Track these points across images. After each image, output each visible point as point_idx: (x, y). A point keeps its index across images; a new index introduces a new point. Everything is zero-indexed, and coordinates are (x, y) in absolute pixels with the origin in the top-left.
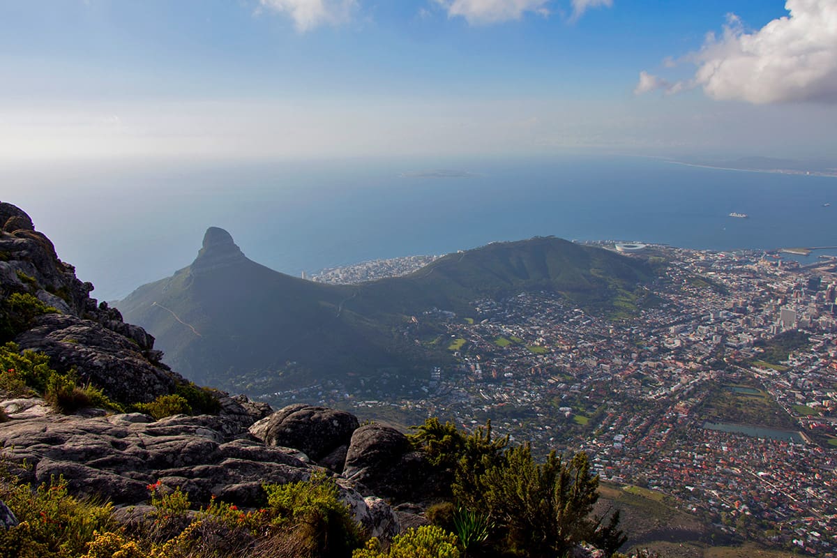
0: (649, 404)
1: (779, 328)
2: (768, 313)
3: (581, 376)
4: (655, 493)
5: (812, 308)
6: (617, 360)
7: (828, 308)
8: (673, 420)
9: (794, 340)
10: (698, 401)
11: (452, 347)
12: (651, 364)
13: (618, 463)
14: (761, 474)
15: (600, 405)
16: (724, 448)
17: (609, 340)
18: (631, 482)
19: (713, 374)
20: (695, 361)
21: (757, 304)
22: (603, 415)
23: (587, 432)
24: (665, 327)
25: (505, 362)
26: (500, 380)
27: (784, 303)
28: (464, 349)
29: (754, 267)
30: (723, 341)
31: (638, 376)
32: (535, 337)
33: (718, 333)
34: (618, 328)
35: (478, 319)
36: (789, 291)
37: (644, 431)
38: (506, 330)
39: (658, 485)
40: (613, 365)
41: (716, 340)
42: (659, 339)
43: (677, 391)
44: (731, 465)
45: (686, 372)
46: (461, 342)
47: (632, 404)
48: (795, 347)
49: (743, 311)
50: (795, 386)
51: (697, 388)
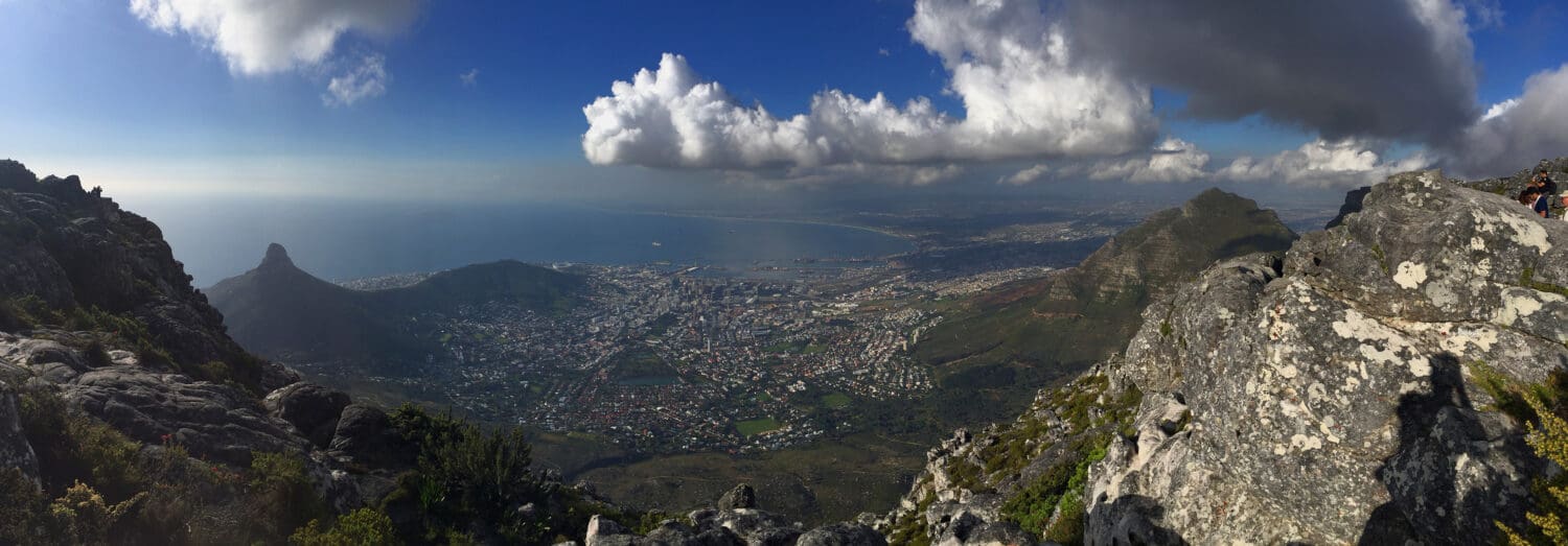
0: (582, 373)
1: (659, 313)
2: (651, 303)
3: (534, 358)
4: (590, 435)
5: (676, 298)
6: (558, 345)
7: (685, 297)
8: (598, 382)
9: (668, 320)
10: (614, 367)
11: (442, 340)
12: (581, 345)
13: (563, 417)
14: (659, 408)
15: (548, 377)
16: (633, 396)
17: (552, 332)
18: (572, 430)
19: (621, 348)
20: (610, 340)
21: (645, 298)
22: (550, 384)
23: (540, 398)
24: (589, 319)
25: (481, 351)
26: (477, 364)
27: (661, 296)
28: (450, 342)
29: (641, 275)
30: (627, 324)
31: (573, 355)
32: (501, 331)
33: (623, 319)
34: (557, 322)
35: (461, 319)
36: (663, 288)
37: (579, 393)
38: (481, 327)
39: (592, 429)
40: (555, 349)
41: (622, 324)
42: (586, 327)
43: (600, 362)
44: (639, 407)
45: (604, 348)
46: (448, 336)
47: (571, 375)
48: (670, 324)
49: (638, 304)
50: (672, 349)
51: (612, 358)
